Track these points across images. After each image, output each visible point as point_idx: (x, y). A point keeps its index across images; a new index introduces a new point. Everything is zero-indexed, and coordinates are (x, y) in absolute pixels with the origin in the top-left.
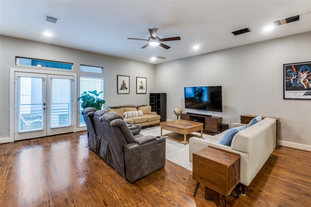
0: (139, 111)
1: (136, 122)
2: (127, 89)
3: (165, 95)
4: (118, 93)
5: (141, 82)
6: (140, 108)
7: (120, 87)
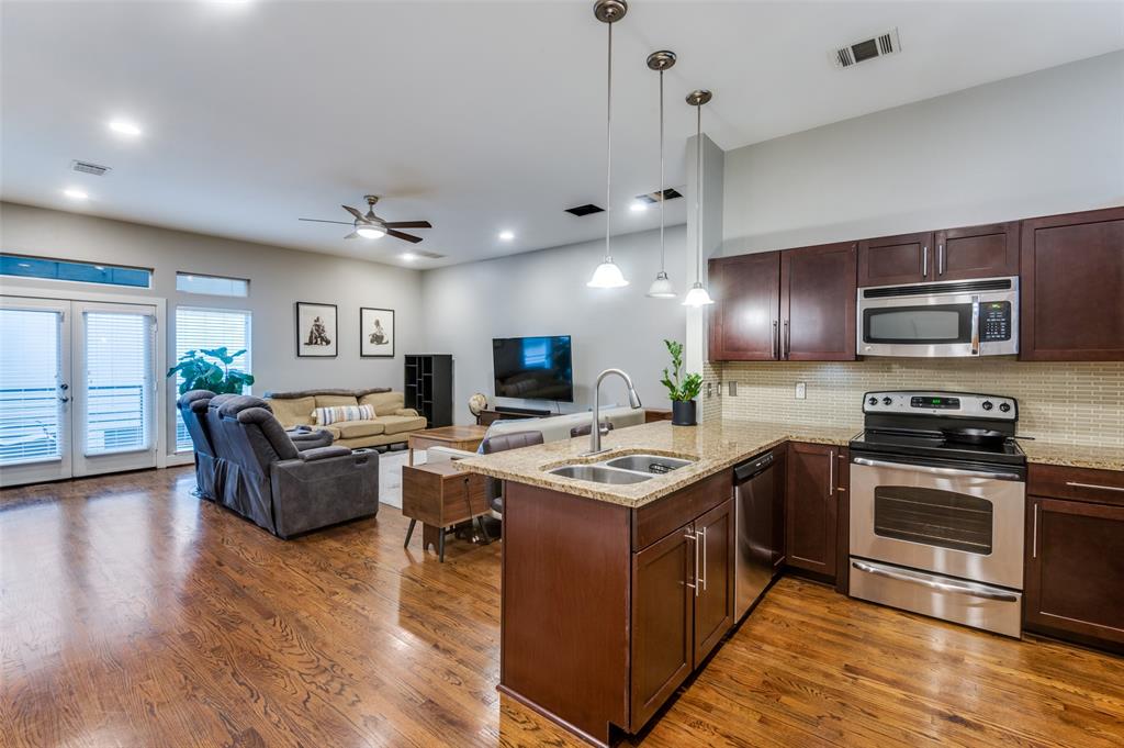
0: (361, 407)
1: (346, 435)
2: (328, 342)
3: (447, 361)
4: (298, 355)
5: (377, 323)
6: (367, 397)
7: (304, 338)
